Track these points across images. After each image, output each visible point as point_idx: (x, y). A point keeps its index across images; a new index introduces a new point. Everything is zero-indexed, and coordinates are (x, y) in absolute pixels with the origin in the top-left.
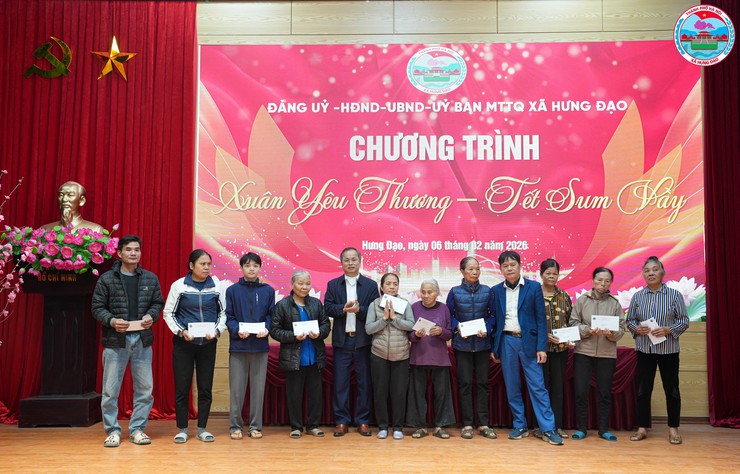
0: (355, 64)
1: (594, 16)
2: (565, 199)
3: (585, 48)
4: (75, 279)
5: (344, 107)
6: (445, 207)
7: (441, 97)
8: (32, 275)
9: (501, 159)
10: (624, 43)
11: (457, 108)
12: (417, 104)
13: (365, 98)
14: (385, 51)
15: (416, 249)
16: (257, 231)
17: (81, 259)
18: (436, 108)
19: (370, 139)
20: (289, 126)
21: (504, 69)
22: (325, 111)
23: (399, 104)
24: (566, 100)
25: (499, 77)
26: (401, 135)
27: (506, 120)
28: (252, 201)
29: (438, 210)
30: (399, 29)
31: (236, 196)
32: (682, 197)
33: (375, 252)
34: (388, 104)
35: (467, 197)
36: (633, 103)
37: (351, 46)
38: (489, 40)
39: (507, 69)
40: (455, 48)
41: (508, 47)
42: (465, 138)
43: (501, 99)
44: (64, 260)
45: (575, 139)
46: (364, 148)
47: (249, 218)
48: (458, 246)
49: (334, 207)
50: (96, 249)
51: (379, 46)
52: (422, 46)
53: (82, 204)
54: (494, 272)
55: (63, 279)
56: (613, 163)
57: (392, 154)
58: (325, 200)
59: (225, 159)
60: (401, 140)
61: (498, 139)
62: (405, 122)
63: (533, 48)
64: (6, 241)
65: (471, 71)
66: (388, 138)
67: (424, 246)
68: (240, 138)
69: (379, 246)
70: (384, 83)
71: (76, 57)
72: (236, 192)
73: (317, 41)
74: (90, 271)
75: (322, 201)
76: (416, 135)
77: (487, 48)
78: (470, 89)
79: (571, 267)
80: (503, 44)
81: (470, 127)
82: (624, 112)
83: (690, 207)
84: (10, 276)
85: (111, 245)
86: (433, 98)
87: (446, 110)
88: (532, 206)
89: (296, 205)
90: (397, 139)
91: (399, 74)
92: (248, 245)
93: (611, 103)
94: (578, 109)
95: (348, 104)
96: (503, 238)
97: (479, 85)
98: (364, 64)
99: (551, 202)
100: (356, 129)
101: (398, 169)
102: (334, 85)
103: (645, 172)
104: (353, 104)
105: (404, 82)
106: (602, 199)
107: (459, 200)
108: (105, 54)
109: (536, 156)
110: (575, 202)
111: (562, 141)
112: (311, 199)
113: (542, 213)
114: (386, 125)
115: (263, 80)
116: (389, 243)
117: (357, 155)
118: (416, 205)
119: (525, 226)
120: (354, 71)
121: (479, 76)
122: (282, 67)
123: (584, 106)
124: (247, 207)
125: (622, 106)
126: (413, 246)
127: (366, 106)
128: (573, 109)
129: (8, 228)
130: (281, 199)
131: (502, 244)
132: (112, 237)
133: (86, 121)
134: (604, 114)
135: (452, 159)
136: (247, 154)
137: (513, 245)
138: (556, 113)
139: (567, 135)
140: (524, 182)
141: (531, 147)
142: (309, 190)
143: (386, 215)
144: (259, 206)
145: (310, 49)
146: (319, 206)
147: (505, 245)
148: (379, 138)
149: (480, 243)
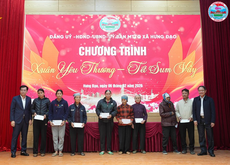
0: (81, 21)
1: (164, 6)
2: (155, 69)
3: (162, 17)
5: (77, 37)
6: (113, 72)
7: (112, 33)
9: (133, 55)
10: (175, 15)
11: (117, 37)
12: (103, 36)
13: (85, 34)
14: (92, 17)
15: (103, 87)
16: (45, 81)
18: (110, 37)
19: (86, 48)
20: (58, 44)
21: (134, 24)
22: (70, 38)
23: (97, 36)
24: (155, 35)
25: (132, 26)
26: (97, 46)
27: (135, 41)
28: (43, 70)
29: (111, 73)
30: (97, 10)
31: (38, 68)
32: (196, 69)
33: (88, 88)
34: (93, 36)
35: (121, 69)
36: (178, 36)
37: (80, 15)
38: (128, 14)
39: (135, 24)
40: (117, 16)
41: (135, 16)
42: (120, 48)
43: (133, 34)
45: (159, 48)
46: (84, 51)
47: (42, 76)
48: (118, 86)
49: (73, 72)
51: (90, 15)
52: (105, 16)
54: (131, 95)
56: (172, 56)
57: (94, 53)
58: (70, 70)
59: (34, 55)
60: (97, 48)
61: (132, 48)
62: (99, 42)
63: (144, 17)
65: (122, 24)
66: (93, 48)
67: (105, 86)
68: (39, 48)
69: (90, 86)
70: (92, 28)
72: (38, 67)
73: (68, 14)
75: (69, 70)
76: (103, 46)
77: (128, 17)
78: (122, 31)
79: (158, 93)
80: (133, 15)
81: (122, 44)
82: (176, 39)
83: (199, 72)
86: (109, 34)
87: (113, 38)
88: (144, 72)
89: (59, 71)
90: (96, 48)
91: (97, 25)
92: (42, 86)
93: (171, 36)
94: (160, 38)
95: (78, 36)
96: (134, 83)
97: (125, 29)
98: (85, 22)
99: (151, 70)
101: (96, 58)
102: (73, 29)
103: (183, 60)
104: (80, 36)
105: (98, 28)
106: (168, 69)
107: (118, 69)
109: (145, 54)
110: (159, 70)
111: (154, 49)
112: (65, 70)
113: (147, 74)
114: (91, 43)
115: (48, 27)
116: (93, 85)
117: (82, 53)
118: (103, 72)
119: (141, 79)
120: (81, 24)
122: (55, 22)
123: (162, 37)
124: (42, 72)
125: (175, 37)
126: (102, 86)
127: (85, 36)
128: (158, 38)
130: (54, 69)
131: (133, 85)
134: (169, 39)
135: (116, 55)
136: (42, 53)
137: (138, 86)
138: (152, 39)
139: (156, 47)
140: (141, 63)
141: (143, 51)
142: (64, 66)
143: (92, 75)
144: (46, 72)
145: (65, 16)
146: (68, 72)
147: (135, 86)
148: (90, 48)
149: (126, 85)
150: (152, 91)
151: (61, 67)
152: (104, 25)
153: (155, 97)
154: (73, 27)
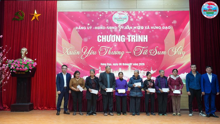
0: (99, 16)
1: (162, 4)
2: (154, 52)
3: (159, 13)
4: (25, 73)
5: (96, 28)
6: (123, 54)
7: (122, 25)
8: (14, 72)
9: (137, 41)
10: (170, 11)
11: (126, 28)
12: (115, 27)
13: (101, 25)
14: (107, 13)
16: (73, 60)
17: (26, 68)
18: (120, 28)
19: (103, 36)
20: (81, 33)
21: (138, 18)
22: (91, 29)
23: (110, 27)
24: (154, 26)
25: (137, 20)
26: (111, 35)
27: (139, 31)
29: (121, 55)
30: (110, 8)
31: (67, 51)
32: (185, 52)
33: (104, 66)
34: (108, 27)
35: (128, 52)
36: (172, 27)
37: (98, 12)
38: (134, 10)
40: (125, 12)
41: (139, 12)
42: (128, 36)
43: (137, 26)
44: (22, 68)
45: (157, 36)
46: (101, 38)
47: (71, 57)
48: (126, 64)
49: (93, 54)
50: (30, 65)
51: (105, 12)
52: (116, 12)
53: (27, 53)
55: (22, 73)
56: (167, 42)
57: (109, 40)
58: (91, 52)
59: (64, 42)
61: (137, 36)
62: (112, 32)
63: (146, 13)
64: (7, 63)
65: (129, 18)
66: (107, 36)
67: (117, 64)
68: (68, 36)
69: (105, 64)
70: (107, 21)
71: (26, 15)
72: (67, 50)
73: (89, 11)
74: (29, 71)
76: (115, 35)
77: (134, 12)
78: (129, 23)
79: (156, 70)
80: (138, 12)
81: (129, 33)
83: (187, 54)
84: (8, 73)
85: (34, 64)
86: (120, 25)
87: (123, 29)
88: (146, 54)
89: (83, 54)
90: (110, 36)
91: (110, 19)
92: (70, 64)
93: (166, 27)
96: (138, 62)
97: (132, 22)
98: (101, 16)
99: (151, 53)
100: (99, 34)
101: (110, 44)
102: (93, 22)
103: (175, 45)
104: (98, 27)
105: (112, 21)
106: (164, 52)
107: (126, 52)
108: (33, 14)
109: (147, 41)
110: (157, 53)
111: (154, 37)
112: (87, 52)
113: (148, 56)
114: (106, 32)
115: (74, 21)
116: (108, 64)
117: (99, 40)
118: (115, 54)
119: (144, 59)
120: (99, 18)
121: (132, 20)
122: (79, 17)
123: (159, 28)
124: (70, 54)
125: (169, 28)
126: (114, 64)
127: (102, 28)
128: (156, 29)
129: (8, 60)
130: (79, 52)
132: (35, 62)
133: (28, 32)
134: (164, 30)
135: (125, 41)
136: (70, 40)
137: (141, 64)
138: (152, 29)
139: (155, 35)
140: (143, 48)
141: (145, 38)
142: (87, 50)
143: (107, 56)
144: (73, 54)
145: (87, 13)
146: (89, 54)
147: (139, 64)
148: (105, 36)
149: (132, 64)
150: (151, 69)
151: (84, 51)
152: (116, 19)
153: (154, 73)
154: (93, 21)
